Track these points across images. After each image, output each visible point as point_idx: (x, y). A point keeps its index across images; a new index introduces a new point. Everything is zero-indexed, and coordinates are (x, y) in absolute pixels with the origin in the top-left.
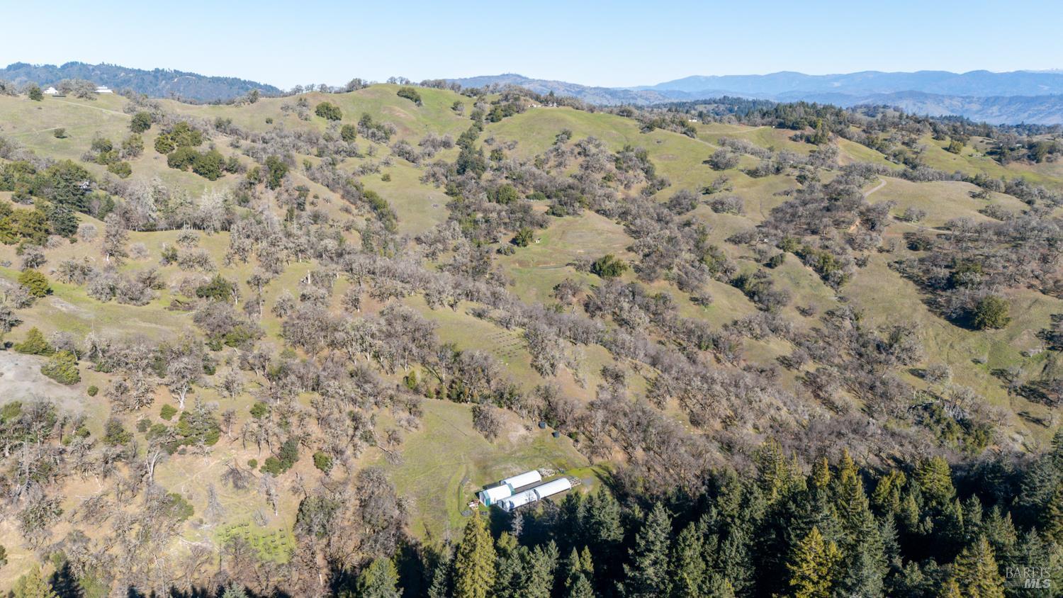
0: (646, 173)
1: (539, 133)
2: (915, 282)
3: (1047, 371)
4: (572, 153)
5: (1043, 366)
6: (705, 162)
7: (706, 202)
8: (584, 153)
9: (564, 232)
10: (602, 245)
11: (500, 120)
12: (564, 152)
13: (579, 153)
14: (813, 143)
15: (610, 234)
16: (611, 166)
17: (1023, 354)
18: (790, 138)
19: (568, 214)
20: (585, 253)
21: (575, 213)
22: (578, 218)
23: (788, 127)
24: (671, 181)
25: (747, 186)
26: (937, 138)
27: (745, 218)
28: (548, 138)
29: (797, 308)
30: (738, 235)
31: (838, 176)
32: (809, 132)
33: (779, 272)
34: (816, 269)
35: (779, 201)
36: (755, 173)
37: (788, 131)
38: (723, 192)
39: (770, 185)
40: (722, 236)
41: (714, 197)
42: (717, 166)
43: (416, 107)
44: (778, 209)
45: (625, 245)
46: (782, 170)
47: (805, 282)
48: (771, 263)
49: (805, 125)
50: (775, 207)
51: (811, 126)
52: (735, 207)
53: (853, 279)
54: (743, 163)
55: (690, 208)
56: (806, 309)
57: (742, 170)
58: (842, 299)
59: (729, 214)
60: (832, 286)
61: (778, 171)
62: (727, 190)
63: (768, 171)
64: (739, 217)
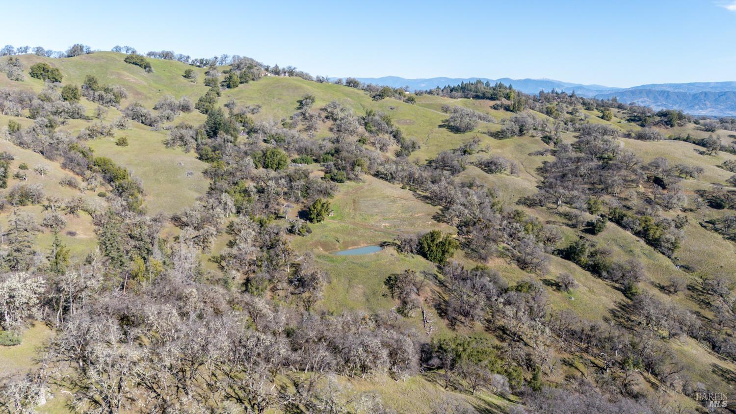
0: (394, 137)
1: (279, 99)
4: (319, 116)
6: (440, 126)
7: (472, 163)
8: (330, 117)
9: (354, 201)
10: (404, 215)
11: (237, 86)
12: (311, 116)
13: (327, 117)
14: (512, 111)
15: (404, 202)
16: (361, 129)
18: (491, 107)
19: (349, 179)
20: (390, 226)
21: (356, 178)
22: (361, 184)
24: (421, 144)
25: (498, 147)
26: (588, 109)
27: (519, 178)
28: (291, 103)
29: (652, 283)
30: (526, 197)
31: (575, 137)
32: (506, 102)
33: (604, 239)
34: (637, 234)
35: (538, 161)
36: (498, 135)
37: (488, 101)
38: (481, 154)
39: (520, 146)
40: (511, 198)
41: (474, 157)
42: (456, 130)
43: (146, 73)
44: (541, 169)
45: (429, 215)
46: (525, 132)
47: (637, 251)
48: (592, 229)
49: (501, 96)
50: (536, 166)
51: (505, 98)
52: (508, 164)
53: (682, 244)
54: (481, 126)
55: (461, 169)
56: (662, 284)
57: (484, 133)
58: (686, 268)
59: (503, 175)
60: (663, 254)
61: (521, 132)
62: (482, 151)
63: (513, 132)
64: (514, 178)
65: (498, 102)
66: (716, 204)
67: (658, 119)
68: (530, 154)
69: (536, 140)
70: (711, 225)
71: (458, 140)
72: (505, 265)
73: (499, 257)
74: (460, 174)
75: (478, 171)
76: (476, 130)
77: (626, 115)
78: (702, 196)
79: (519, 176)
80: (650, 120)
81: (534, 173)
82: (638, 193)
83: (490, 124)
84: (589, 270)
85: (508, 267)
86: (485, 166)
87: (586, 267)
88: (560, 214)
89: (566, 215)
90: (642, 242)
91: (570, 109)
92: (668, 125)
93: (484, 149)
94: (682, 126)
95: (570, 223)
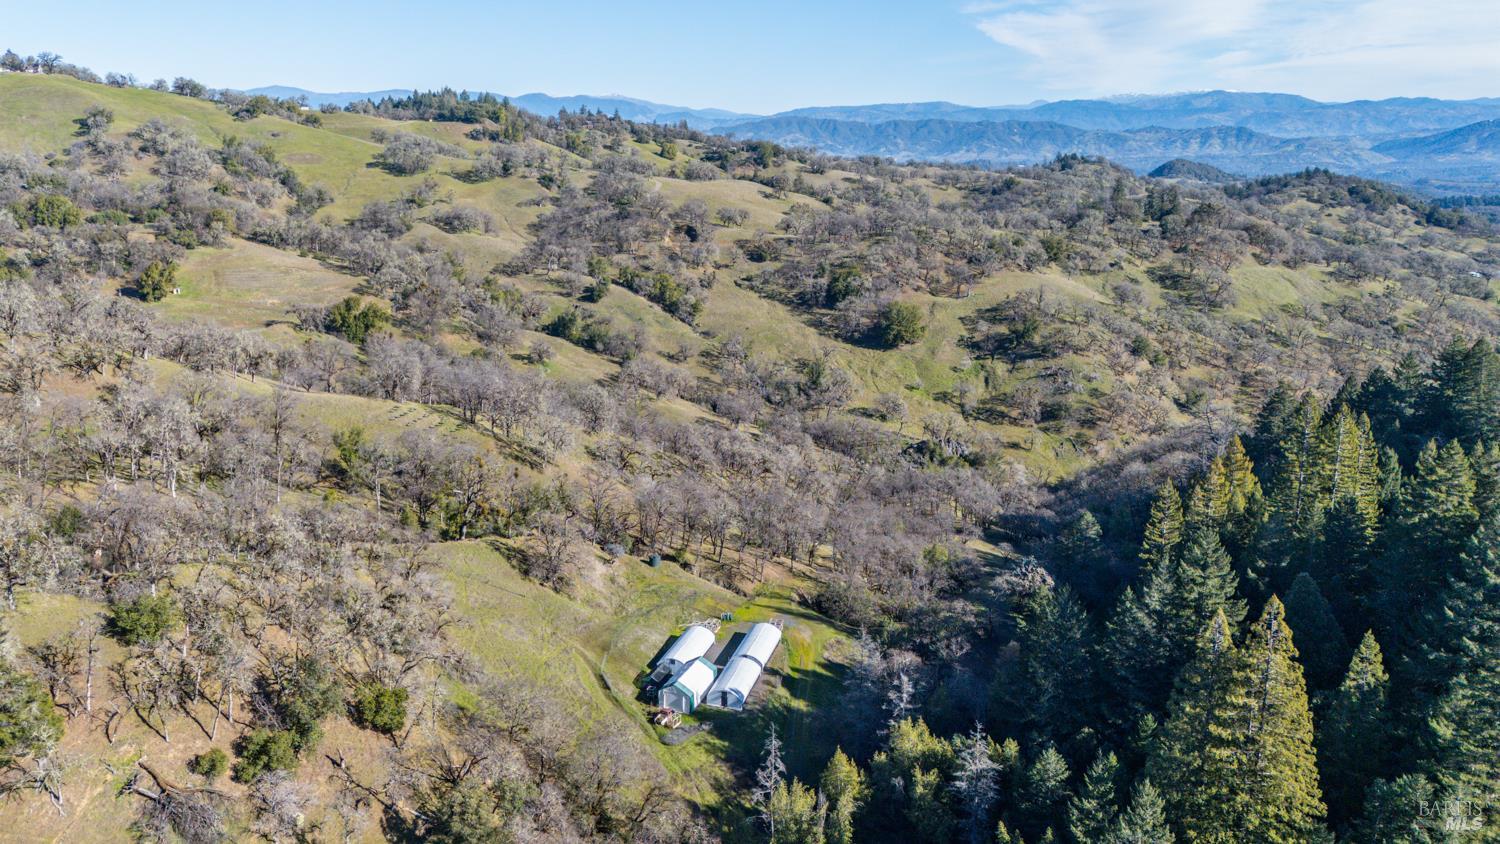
0: (283, 182)
1: (34, 116)
2: (781, 301)
3: (991, 384)
4: (128, 147)
5: (983, 380)
6: (370, 165)
7: (423, 219)
8: (151, 148)
9: (216, 274)
10: (304, 290)
12: (110, 148)
13: (143, 149)
14: (500, 141)
15: (304, 273)
16: (216, 169)
17: (955, 369)
18: (467, 135)
19: (204, 243)
20: (282, 302)
21: (216, 242)
22: (225, 250)
23: (459, 119)
24: (335, 194)
25: (469, 195)
26: (639, 141)
27: (499, 239)
28: (60, 125)
29: (659, 353)
30: (506, 263)
31: (591, 177)
32: (491, 126)
33: (607, 307)
34: (652, 298)
35: (532, 215)
36: (467, 177)
37: (460, 125)
38: (439, 206)
39: (504, 192)
40: (482, 265)
41: (428, 211)
42: (398, 170)
44: (535, 225)
45: (346, 287)
46: (512, 170)
47: (648, 318)
48: (591, 295)
49: (482, 116)
50: (529, 222)
51: (490, 118)
52: (481, 221)
53: (706, 306)
54: (441, 163)
55: (404, 228)
56: (672, 353)
57: (446, 174)
58: (706, 334)
59: (472, 234)
60: (683, 320)
61: (506, 171)
62: (442, 201)
63: (492, 170)
64: (490, 238)
65: (478, 127)
66: (756, 256)
67: (745, 155)
68: (519, 205)
69: (530, 183)
70: (747, 283)
71: (403, 185)
72: (461, 342)
73: (453, 333)
74: (404, 236)
75: (433, 230)
76: (432, 170)
77: (701, 151)
78: (742, 247)
79: (497, 236)
80: (733, 158)
81: (523, 231)
82: (662, 248)
83: (456, 161)
84: (583, 345)
85: (466, 344)
86: (446, 224)
87: (578, 342)
88: (551, 281)
89: (558, 282)
90: (657, 308)
91: (608, 141)
92: (759, 164)
93: (444, 199)
94: (779, 165)
95: (564, 291)
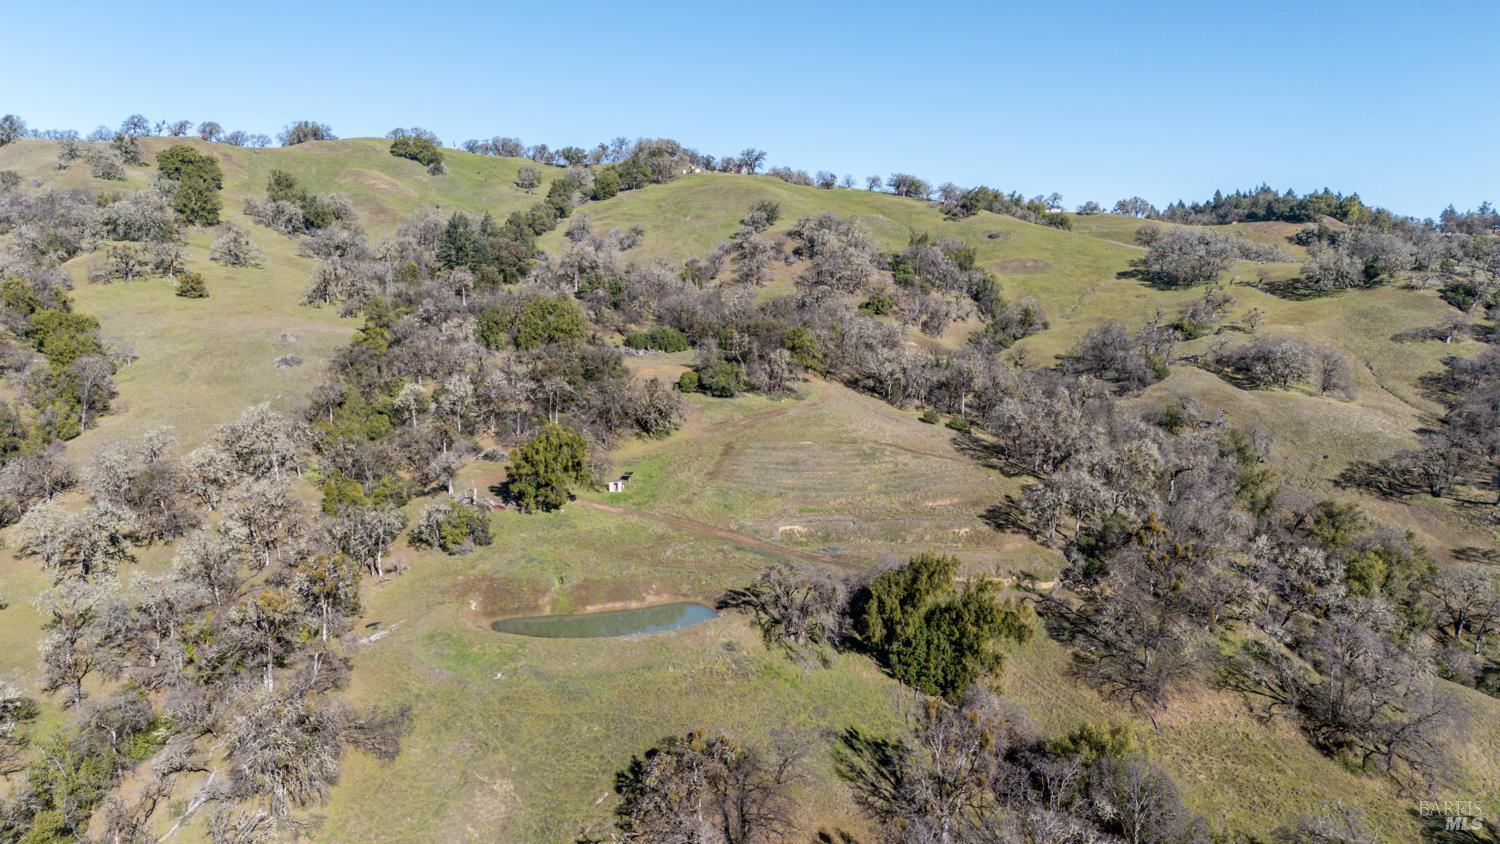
0: (976, 297)
1: (699, 217)
6: (1122, 275)
7: (1192, 360)
8: (809, 248)
10: (882, 501)
11: (613, 195)
12: (757, 251)
13: (797, 252)
15: (905, 458)
18: (1290, 239)
19: (752, 388)
20: (810, 535)
21: (776, 386)
23: (1279, 218)
24: (1052, 318)
25: (1290, 320)
27: (1353, 405)
28: (723, 226)
30: (1375, 462)
32: (1333, 225)
35: (1430, 358)
36: (1287, 289)
37: (1281, 225)
38: (1227, 335)
39: (1363, 314)
40: (1313, 466)
41: (1203, 346)
42: (1165, 281)
43: (429, 175)
44: (1437, 380)
45: (975, 504)
46: (1384, 276)
49: (1319, 211)
50: (1422, 372)
51: (1333, 215)
52: (1314, 363)
54: (1242, 270)
55: (1150, 374)
57: (1248, 284)
59: (1292, 392)
61: (1370, 277)
62: (1234, 328)
63: (1342, 279)
64: (1332, 402)
65: (1311, 226)
68: (1397, 338)
69: (1423, 298)
71: (1169, 303)
72: (1244, 723)
73: (1220, 685)
74: (1148, 390)
75: (1211, 381)
76: (1225, 278)
79: (1350, 399)
81: (1409, 391)
83: (1268, 266)
85: (1257, 733)
86: (1238, 370)
93: (1240, 325)
